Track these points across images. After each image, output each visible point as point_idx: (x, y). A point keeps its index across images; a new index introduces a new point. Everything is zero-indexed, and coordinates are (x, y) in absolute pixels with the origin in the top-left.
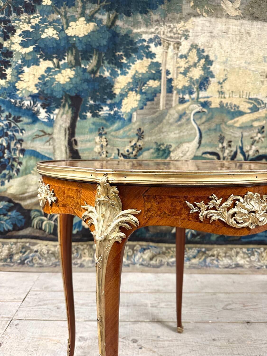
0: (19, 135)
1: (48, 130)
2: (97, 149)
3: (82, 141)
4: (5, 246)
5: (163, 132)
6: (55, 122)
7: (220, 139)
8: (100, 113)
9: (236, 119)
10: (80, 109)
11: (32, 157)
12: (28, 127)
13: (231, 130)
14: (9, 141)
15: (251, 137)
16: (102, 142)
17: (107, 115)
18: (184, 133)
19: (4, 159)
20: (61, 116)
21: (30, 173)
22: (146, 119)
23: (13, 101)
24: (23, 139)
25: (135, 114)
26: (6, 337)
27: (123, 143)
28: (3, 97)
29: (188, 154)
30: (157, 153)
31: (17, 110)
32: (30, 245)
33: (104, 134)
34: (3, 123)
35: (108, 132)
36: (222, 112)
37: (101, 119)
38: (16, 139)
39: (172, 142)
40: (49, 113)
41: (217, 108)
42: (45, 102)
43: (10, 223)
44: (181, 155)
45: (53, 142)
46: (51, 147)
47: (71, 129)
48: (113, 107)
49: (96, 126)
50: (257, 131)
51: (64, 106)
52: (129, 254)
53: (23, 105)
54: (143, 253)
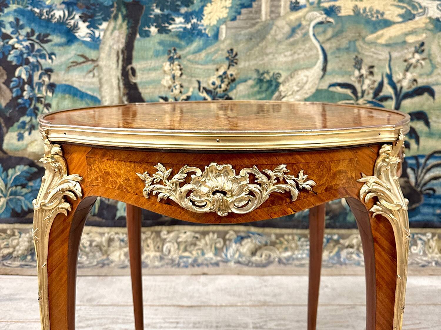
0: (46, 63)
1: (92, 54)
2: (167, 81)
3: (143, 70)
4: (23, 235)
5: (267, 55)
6: (102, 42)
7: (356, 64)
8: (170, 27)
9: (380, 33)
10: (140, 22)
11: (67, 96)
12: (59, 50)
13: (373, 50)
14: (31, 72)
15: (404, 59)
16: (173, 70)
17: (182, 30)
18: (299, 54)
19: (23, 99)
20: (112, 33)
22: (240, 34)
23: (37, 10)
24: (53, 68)
25: (223, 28)
27: (206, 71)
28: (22, 5)
29: (307, 87)
30: (258, 86)
31: (44, 24)
33: (176, 58)
34: (21, 44)
35: (183, 55)
36: (358, 22)
37: (172, 36)
38: (42, 69)
39: (282, 69)
40: (92, 29)
41: (350, 16)
42: (85, 12)
43: (32, 198)
44: (296, 88)
45: (98, 72)
46: (95, 80)
47: (126, 52)
48: (190, 17)
49: (164, 46)
50: (413, 49)
51: (116, 18)
52: (218, 245)
53: (52, 16)
54: (241, 243)
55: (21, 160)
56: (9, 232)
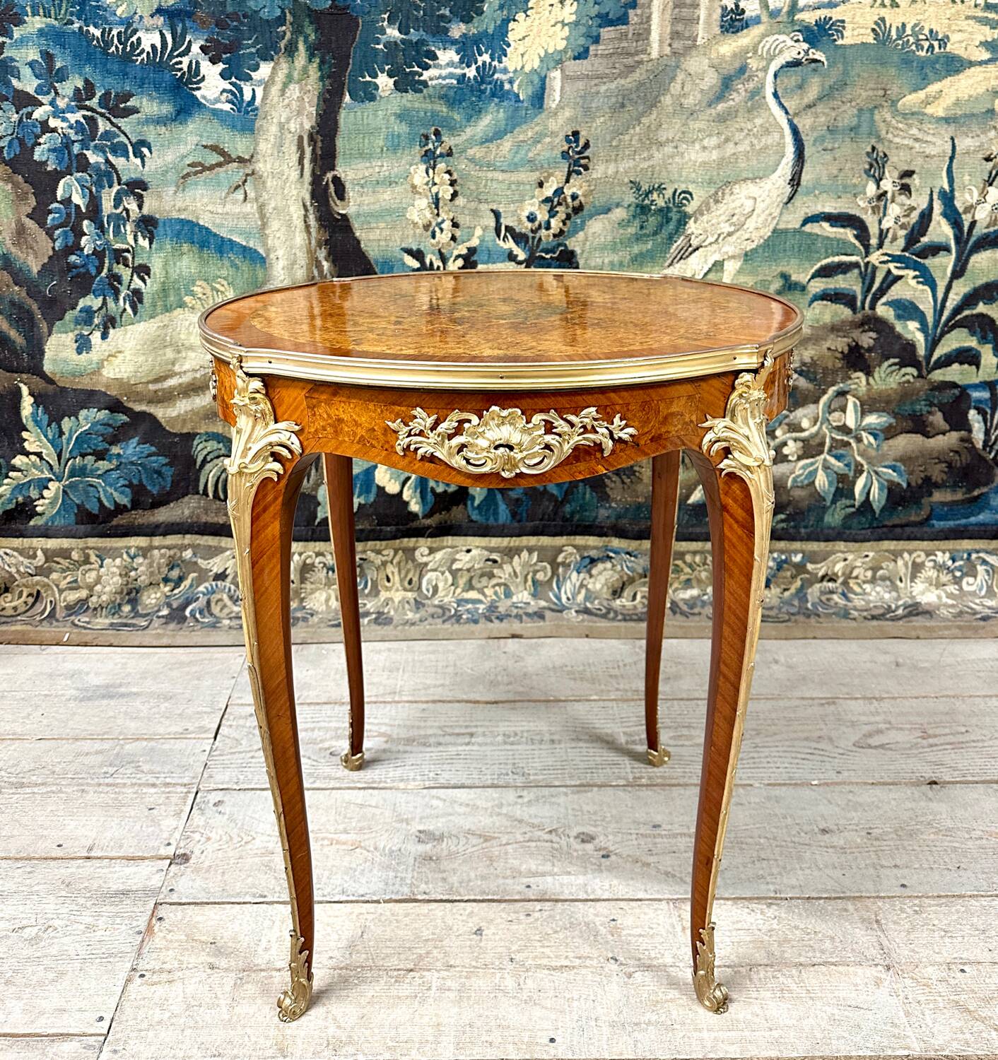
1: (238, 145)
2: (420, 210)
3: (362, 184)
4: (107, 561)
5: (661, 145)
7: (871, 166)
8: (426, 75)
9: (933, 88)
10: (351, 62)
11: (186, 247)
12: (158, 135)
13: (914, 131)
14: (94, 189)
15: (987, 153)
16: (434, 184)
17: (454, 82)
18: (737, 143)
19: (81, 255)
20: (283, 92)
21: (182, 305)
22: (597, 93)
23: (96, 33)
25: (556, 77)
26: (197, 836)
27: (513, 187)
28: (56, 18)
29: (751, 224)
31: (114, 66)
32: (195, 554)
33: (441, 155)
34: (64, 119)
35: (456, 145)
36: (883, 63)
37: (430, 97)
38: (120, 182)
39: (695, 181)
40: (234, 80)
41: (864, 46)
42: (215, 37)
43: (122, 482)
44: (727, 228)
45: (256, 187)
46: (250, 208)
47: (319, 138)
48: (475, 49)
49: (411, 123)
52: (540, 576)
53: (134, 46)
54: (589, 572)
55: (89, 398)
56: (75, 556)
